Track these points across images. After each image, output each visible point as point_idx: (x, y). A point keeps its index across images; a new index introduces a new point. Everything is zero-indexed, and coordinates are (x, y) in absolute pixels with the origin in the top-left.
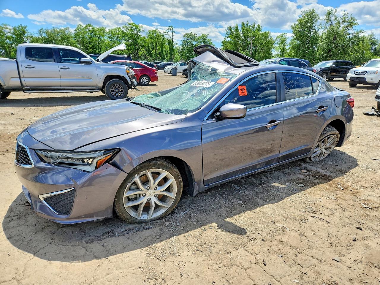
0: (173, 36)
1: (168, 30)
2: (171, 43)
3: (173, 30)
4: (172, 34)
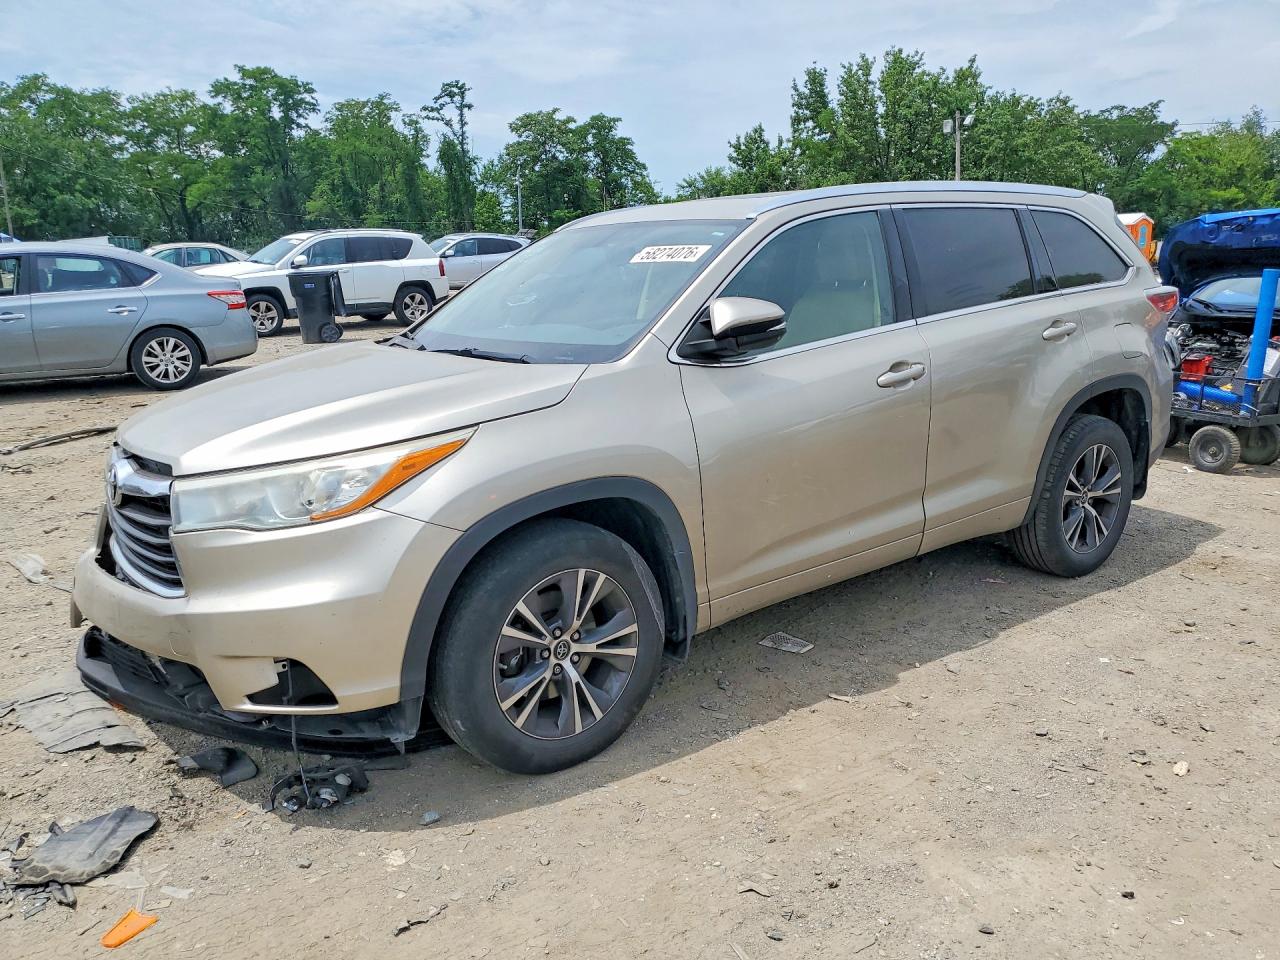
0: (463, 123)
1: (441, 101)
2: (454, 156)
3: (463, 98)
4: (461, 115)
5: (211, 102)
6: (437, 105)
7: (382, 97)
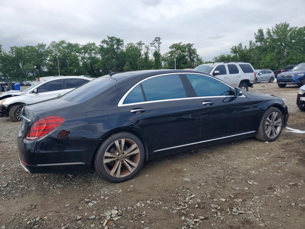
0: (159, 47)
3: (159, 41)
4: (159, 45)
5: (102, 45)
6: (153, 43)
7: (140, 42)
